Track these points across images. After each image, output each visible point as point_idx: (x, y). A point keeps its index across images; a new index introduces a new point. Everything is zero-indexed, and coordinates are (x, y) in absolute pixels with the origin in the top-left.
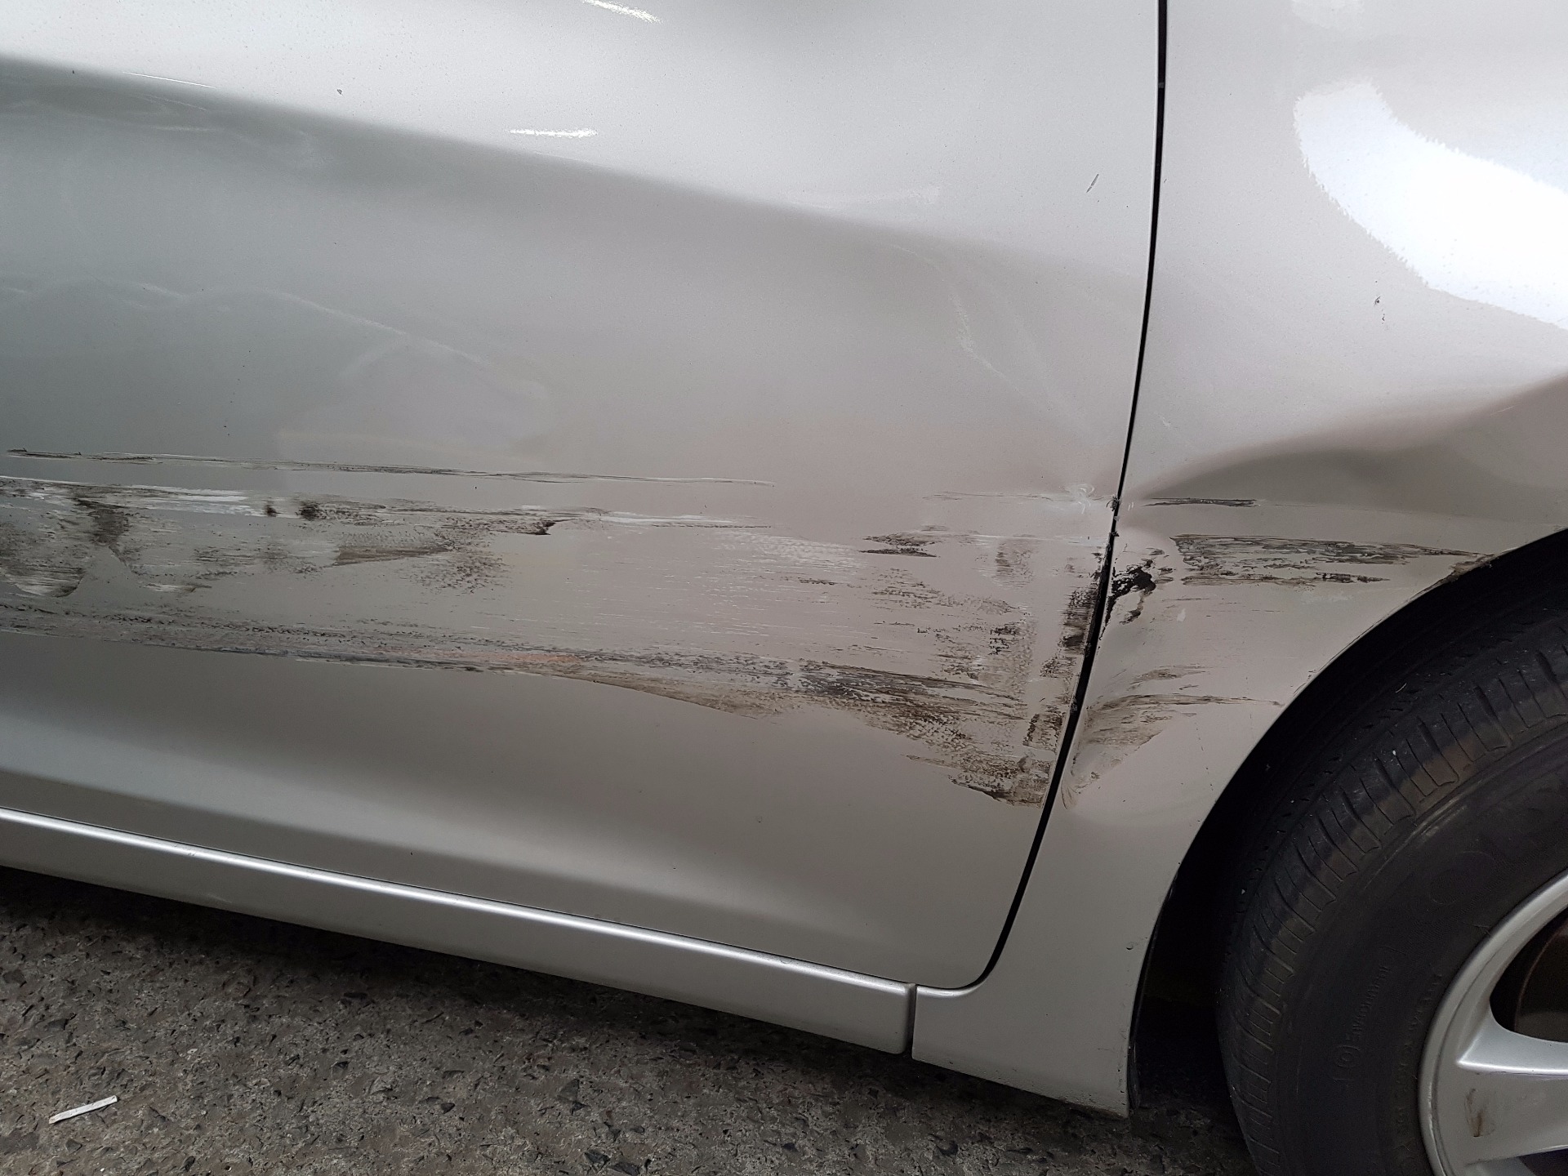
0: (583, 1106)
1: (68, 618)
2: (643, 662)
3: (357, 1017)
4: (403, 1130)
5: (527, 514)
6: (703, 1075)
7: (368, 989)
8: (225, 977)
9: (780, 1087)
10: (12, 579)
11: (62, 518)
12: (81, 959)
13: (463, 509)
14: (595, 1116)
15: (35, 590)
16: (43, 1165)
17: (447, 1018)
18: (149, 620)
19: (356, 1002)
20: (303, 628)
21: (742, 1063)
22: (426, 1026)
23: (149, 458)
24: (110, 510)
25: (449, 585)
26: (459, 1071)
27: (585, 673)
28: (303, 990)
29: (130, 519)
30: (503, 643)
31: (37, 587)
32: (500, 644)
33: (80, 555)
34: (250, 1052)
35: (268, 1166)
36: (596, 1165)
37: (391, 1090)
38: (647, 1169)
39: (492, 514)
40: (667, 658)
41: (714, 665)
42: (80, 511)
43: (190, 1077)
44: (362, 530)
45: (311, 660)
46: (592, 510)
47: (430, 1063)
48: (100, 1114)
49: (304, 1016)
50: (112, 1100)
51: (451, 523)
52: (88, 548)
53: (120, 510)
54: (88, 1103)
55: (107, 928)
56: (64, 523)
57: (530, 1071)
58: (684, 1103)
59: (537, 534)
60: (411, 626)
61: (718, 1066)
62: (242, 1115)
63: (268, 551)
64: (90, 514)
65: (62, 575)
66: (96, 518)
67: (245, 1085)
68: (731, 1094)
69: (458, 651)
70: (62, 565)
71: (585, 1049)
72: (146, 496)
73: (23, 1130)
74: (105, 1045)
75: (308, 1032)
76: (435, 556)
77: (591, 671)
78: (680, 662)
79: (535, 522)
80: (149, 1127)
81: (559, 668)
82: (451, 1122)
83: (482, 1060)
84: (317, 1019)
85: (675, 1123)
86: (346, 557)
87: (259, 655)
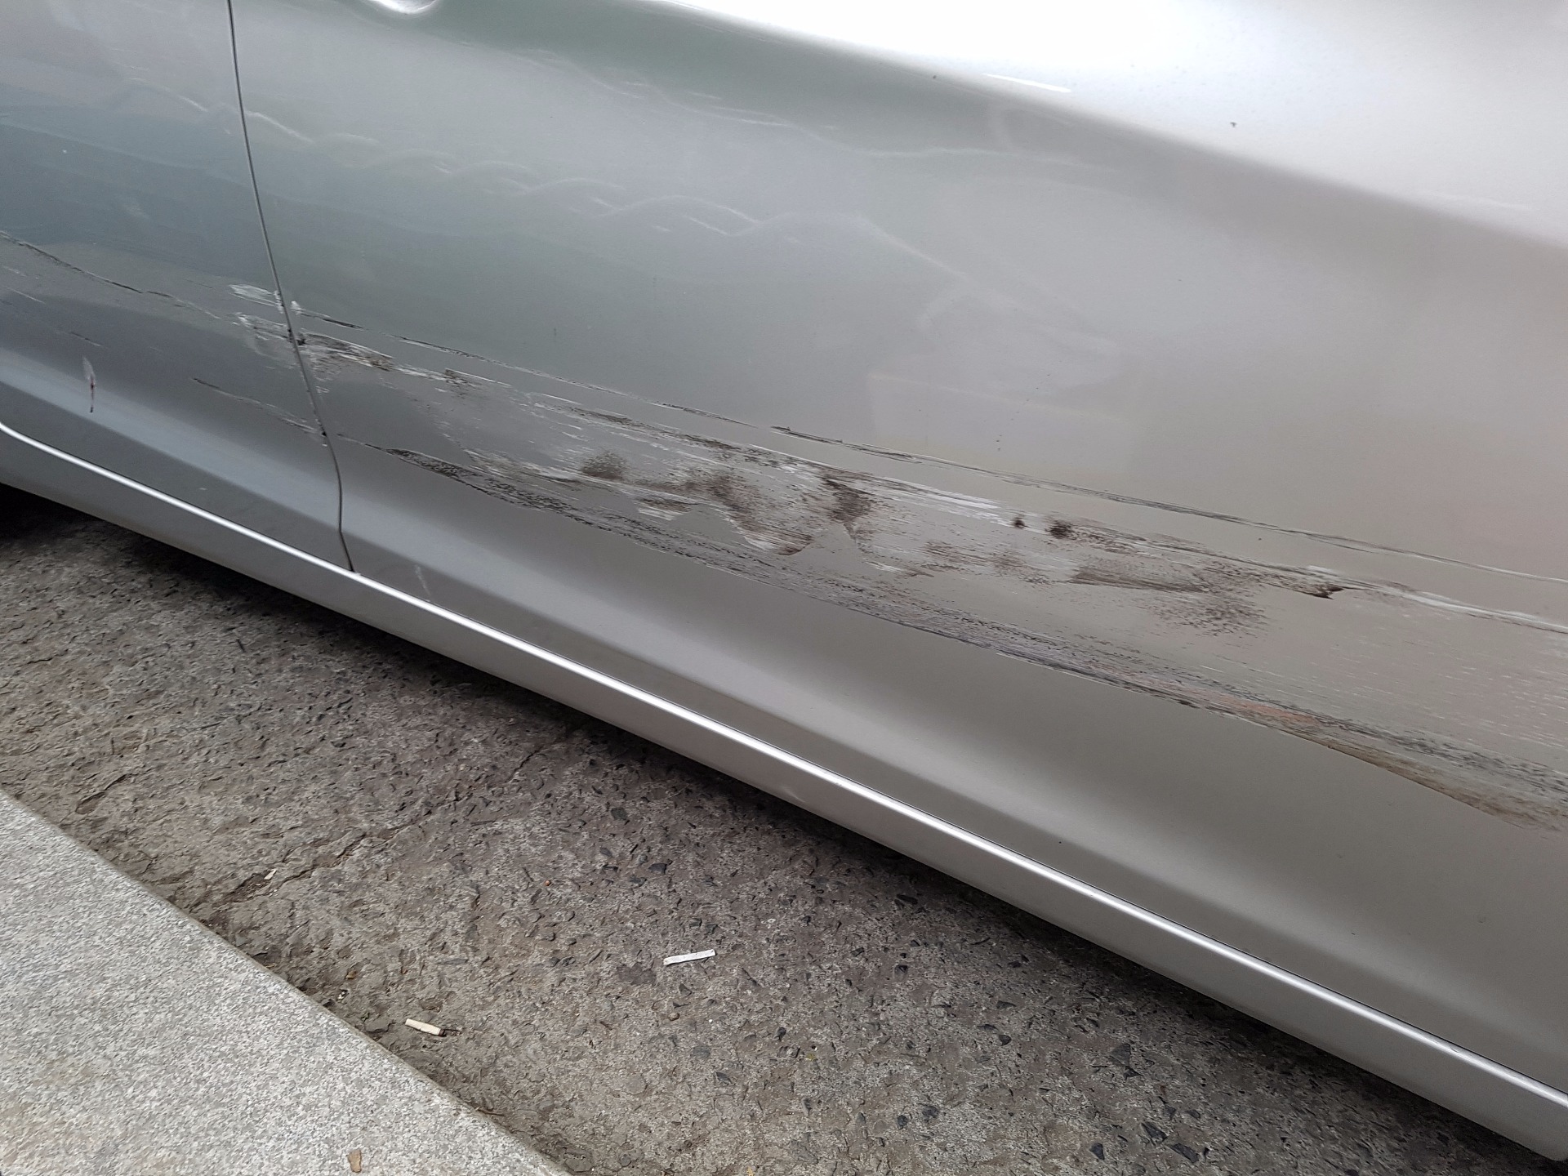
0: (1136, 1074)
1: (783, 573)
2: (1399, 743)
3: (910, 922)
4: (965, 1051)
5: (1312, 575)
6: (1256, 1073)
7: (918, 894)
8: (791, 853)
9: (1340, 1108)
10: (742, 531)
11: (807, 492)
12: (671, 808)
13: (1236, 557)
14: (1149, 1087)
15: (758, 544)
16: (662, 1003)
17: (994, 944)
18: (860, 591)
19: (908, 906)
20: (1014, 629)
21: (1297, 1070)
22: (976, 948)
23: (910, 456)
24: (855, 494)
25: (1191, 623)
26: (1012, 1005)
27: (1320, 737)
28: (859, 882)
29: (873, 505)
30: (1233, 688)
31: (763, 543)
32: (1230, 689)
33: (812, 525)
34: (820, 933)
35: (849, 1055)
36: (1154, 1140)
37: (950, 1006)
38: (1206, 1158)
39: (1269, 567)
40: (1430, 745)
41: (1491, 766)
42: (825, 490)
43: (772, 946)
44: (1112, 556)
45: (1012, 657)
46: (1396, 585)
47: (984, 988)
48: (702, 965)
49: (863, 908)
50: (710, 953)
51: (1217, 567)
52: (824, 521)
53: (865, 496)
54: (692, 951)
55: (689, 782)
56: (806, 497)
57: (1080, 1023)
58: (1238, 1097)
59: (1317, 595)
60: (1132, 651)
61: (1271, 1067)
62: (820, 997)
63: (1004, 557)
64: (834, 494)
65: (790, 538)
66: (840, 499)
67: (820, 967)
68: (1287, 1101)
69: (1178, 684)
70: (793, 530)
71: (1134, 1014)
72: (894, 489)
73: (644, 965)
74: (699, 897)
75: (869, 925)
76: (1185, 594)
77: (1329, 737)
78: (1447, 753)
79: (1318, 584)
80: (744, 988)
81: (1291, 725)
82: (1009, 1054)
83: (1032, 999)
84: (874, 915)
85: (1230, 1116)
86: (1084, 577)
87: (961, 642)
